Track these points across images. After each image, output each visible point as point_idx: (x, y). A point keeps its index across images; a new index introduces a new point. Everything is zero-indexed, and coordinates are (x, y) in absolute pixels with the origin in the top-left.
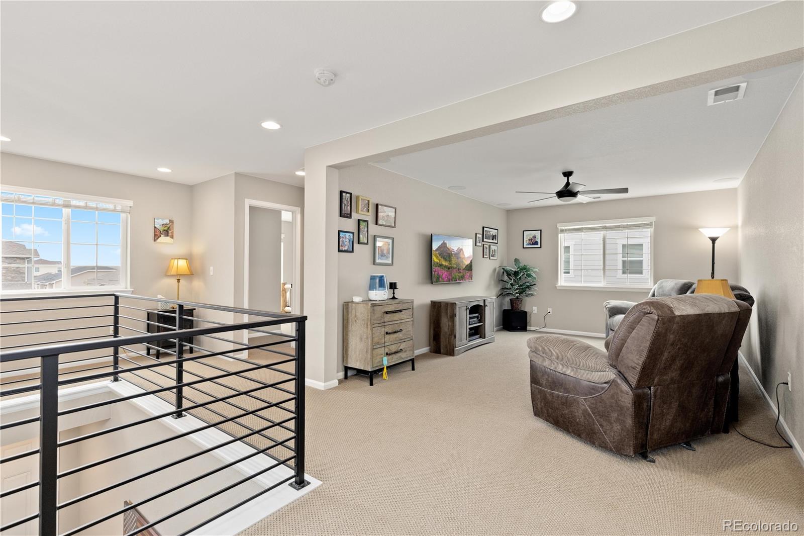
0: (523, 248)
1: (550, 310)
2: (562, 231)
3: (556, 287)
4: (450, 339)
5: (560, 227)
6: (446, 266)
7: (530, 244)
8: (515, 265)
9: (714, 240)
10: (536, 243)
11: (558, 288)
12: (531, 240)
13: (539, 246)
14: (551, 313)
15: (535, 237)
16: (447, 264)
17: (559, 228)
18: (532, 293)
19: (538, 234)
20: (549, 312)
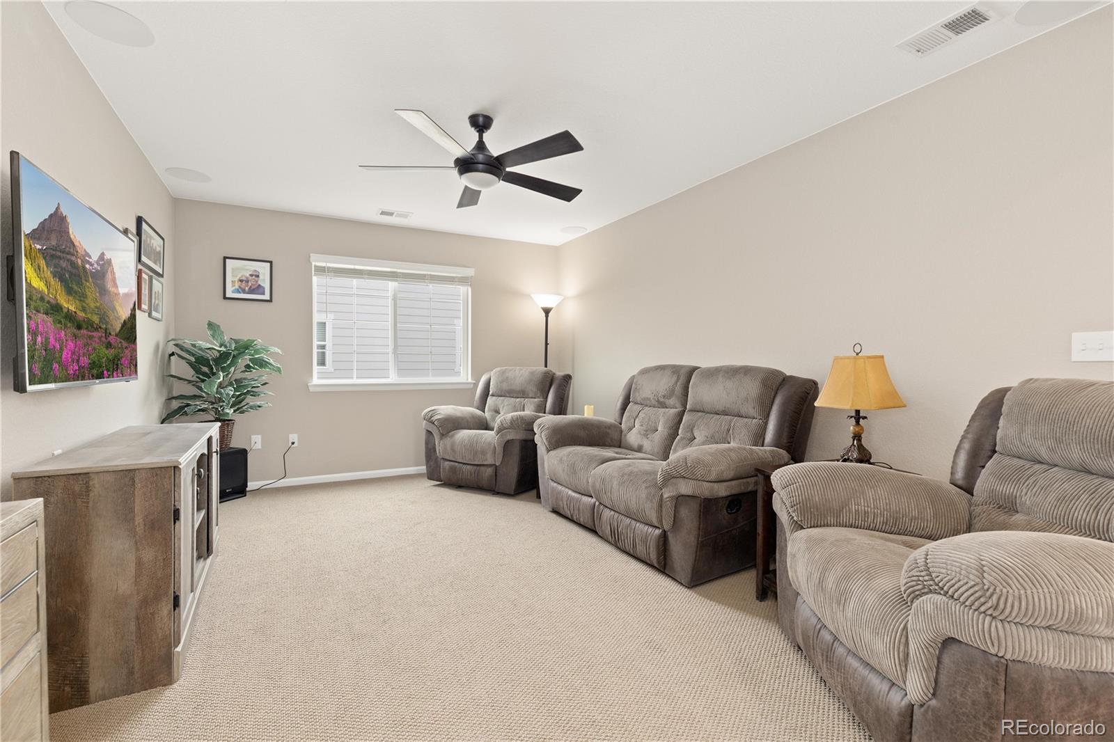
0: (225, 298)
1: (293, 437)
2: (321, 270)
3: (308, 387)
4: (144, 622)
5: (317, 261)
6: (70, 317)
7: (244, 292)
8: (214, 337)
9: (547, 311)
10: (258, 289)
11: (311, 389)
12: (247, 281)
13: (267, 297)
14: (295, 445)
15: (258, 276)
16: (72, 308)
17: (313, 264)
18: (258, 403)
19: (264, 269)
20: (293, 443)
